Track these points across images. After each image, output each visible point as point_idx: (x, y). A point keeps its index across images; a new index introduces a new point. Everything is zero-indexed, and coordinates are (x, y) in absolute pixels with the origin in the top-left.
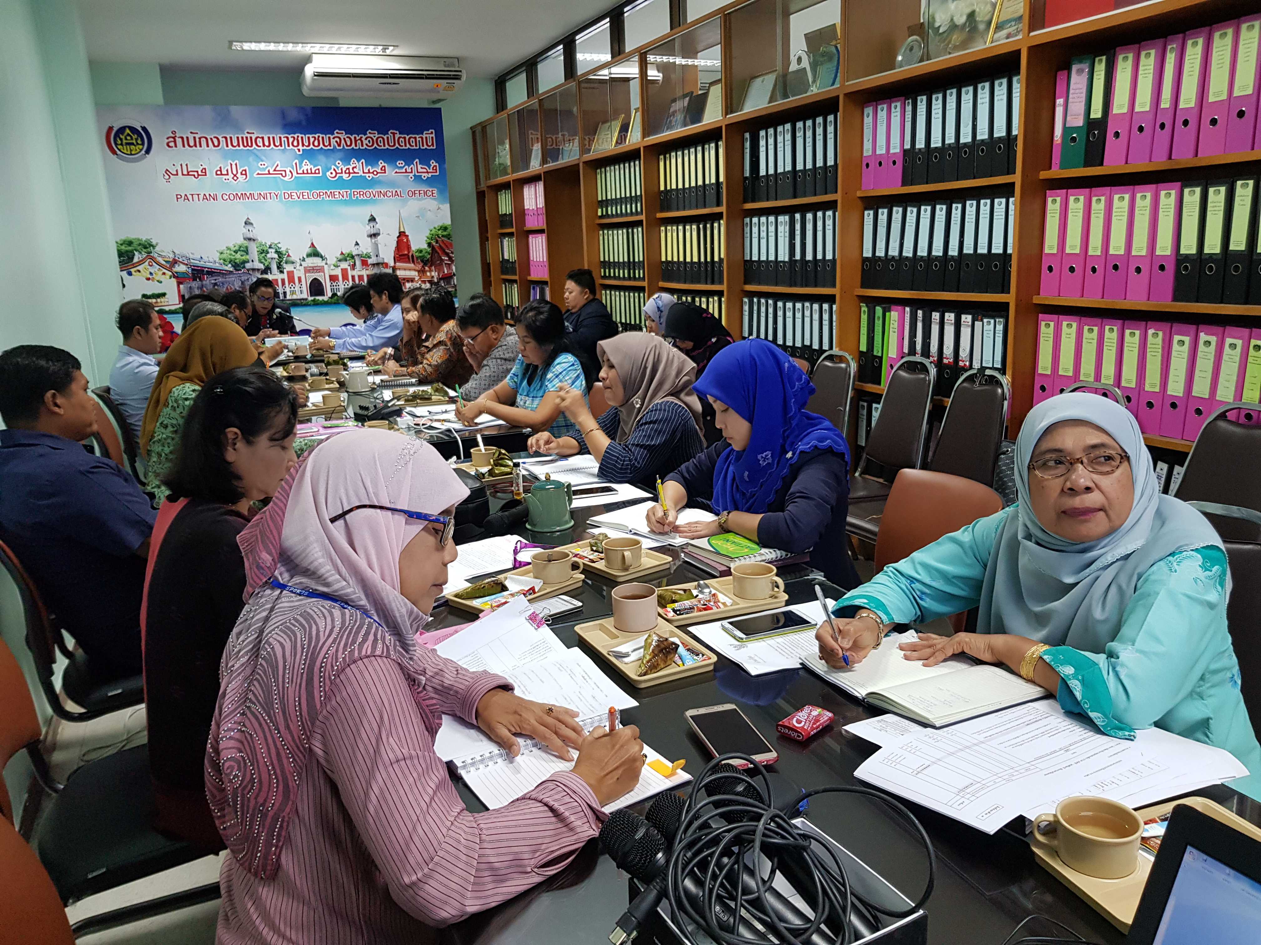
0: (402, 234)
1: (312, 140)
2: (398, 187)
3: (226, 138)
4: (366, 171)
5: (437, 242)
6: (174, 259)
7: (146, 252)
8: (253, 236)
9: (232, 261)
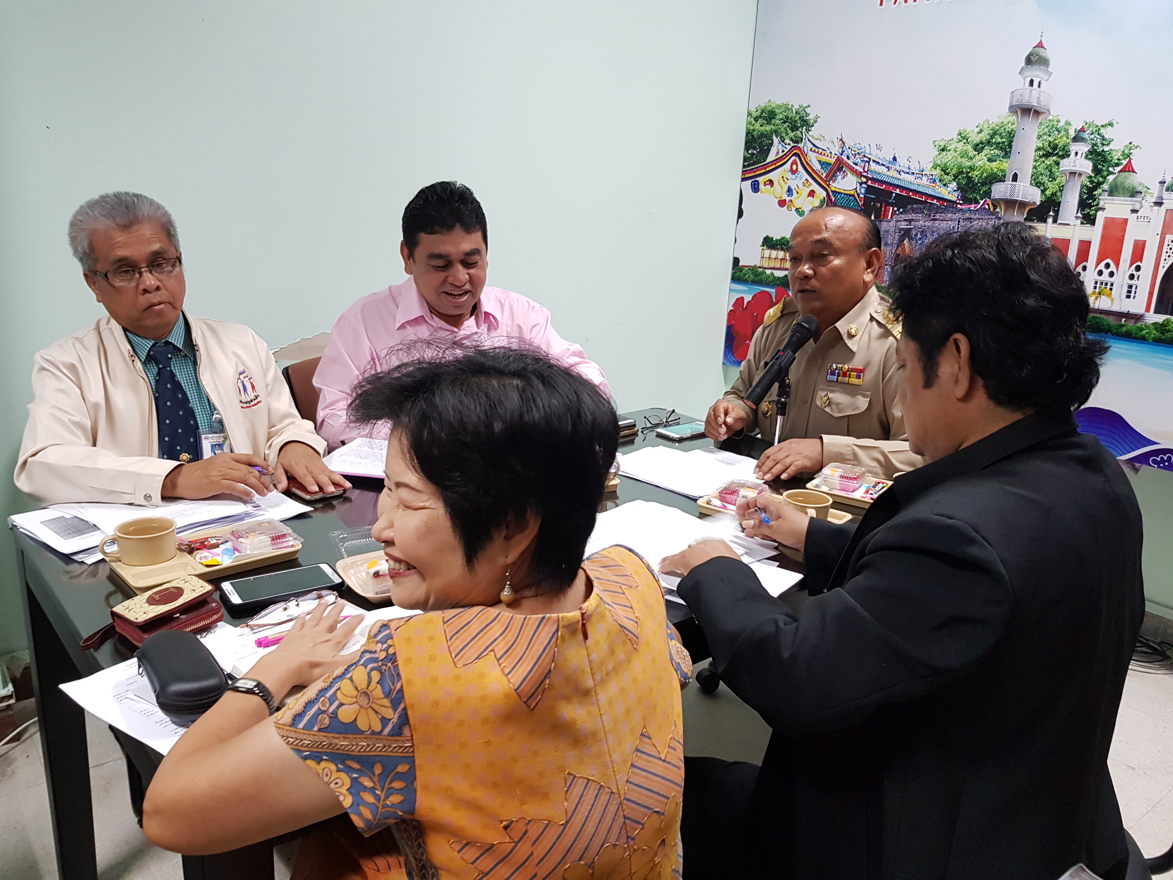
6: (838, 159)
7: (792, 140)
8: (1039, 101)
9: (962, 173)
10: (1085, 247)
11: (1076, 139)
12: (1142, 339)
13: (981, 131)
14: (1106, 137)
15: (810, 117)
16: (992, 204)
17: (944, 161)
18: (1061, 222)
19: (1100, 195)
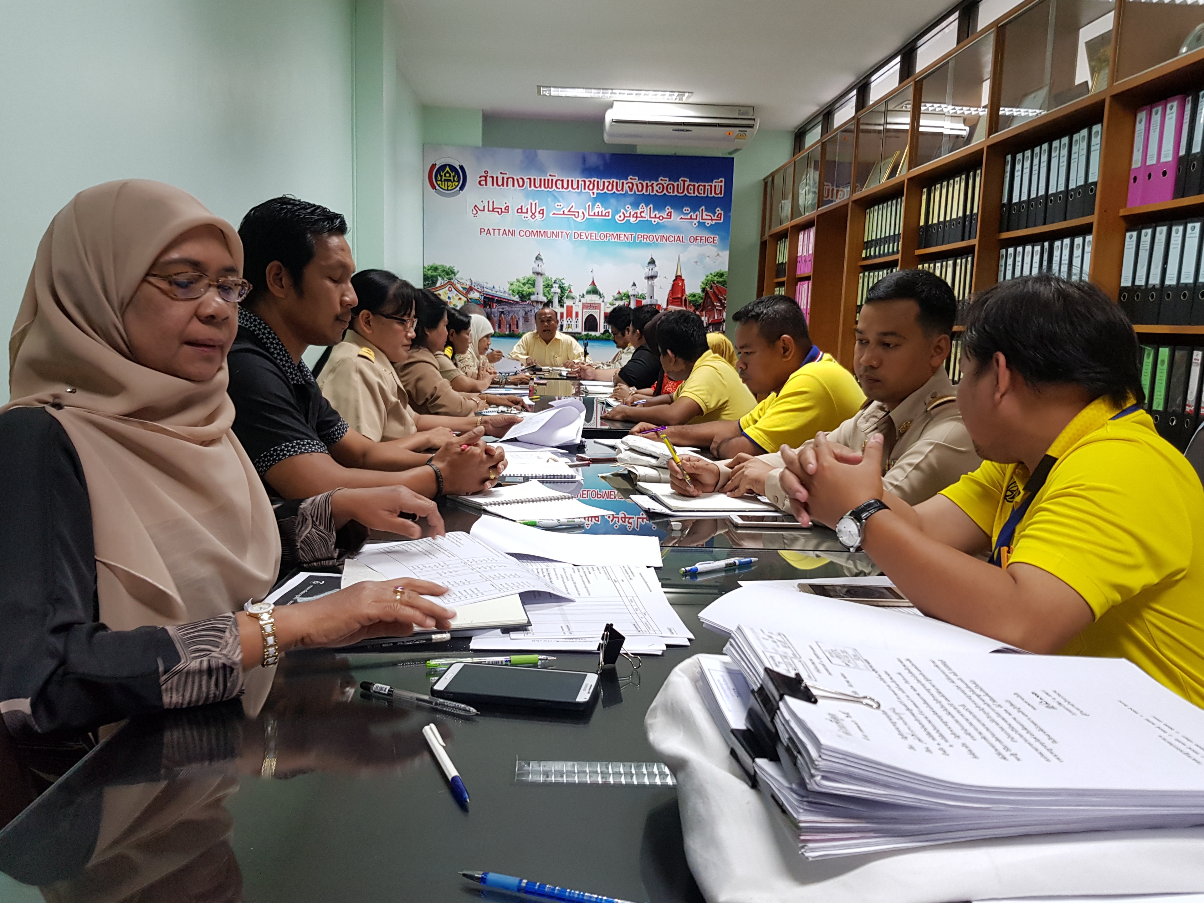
0: (678, 278)
1: (606, 184)
2: (681, 232)
3: (530, 179)
4: (653, 216)
5: (711, 287)
6: (470, 287)
7: (447, 278)
8: (541, 271)
9: (519, 292)
11: (555, 282)
13: (524, 279)
14: (563, 282)
15: (455, 271)
16: (531, 302)
17: (513, 288)
19: (564, 299)
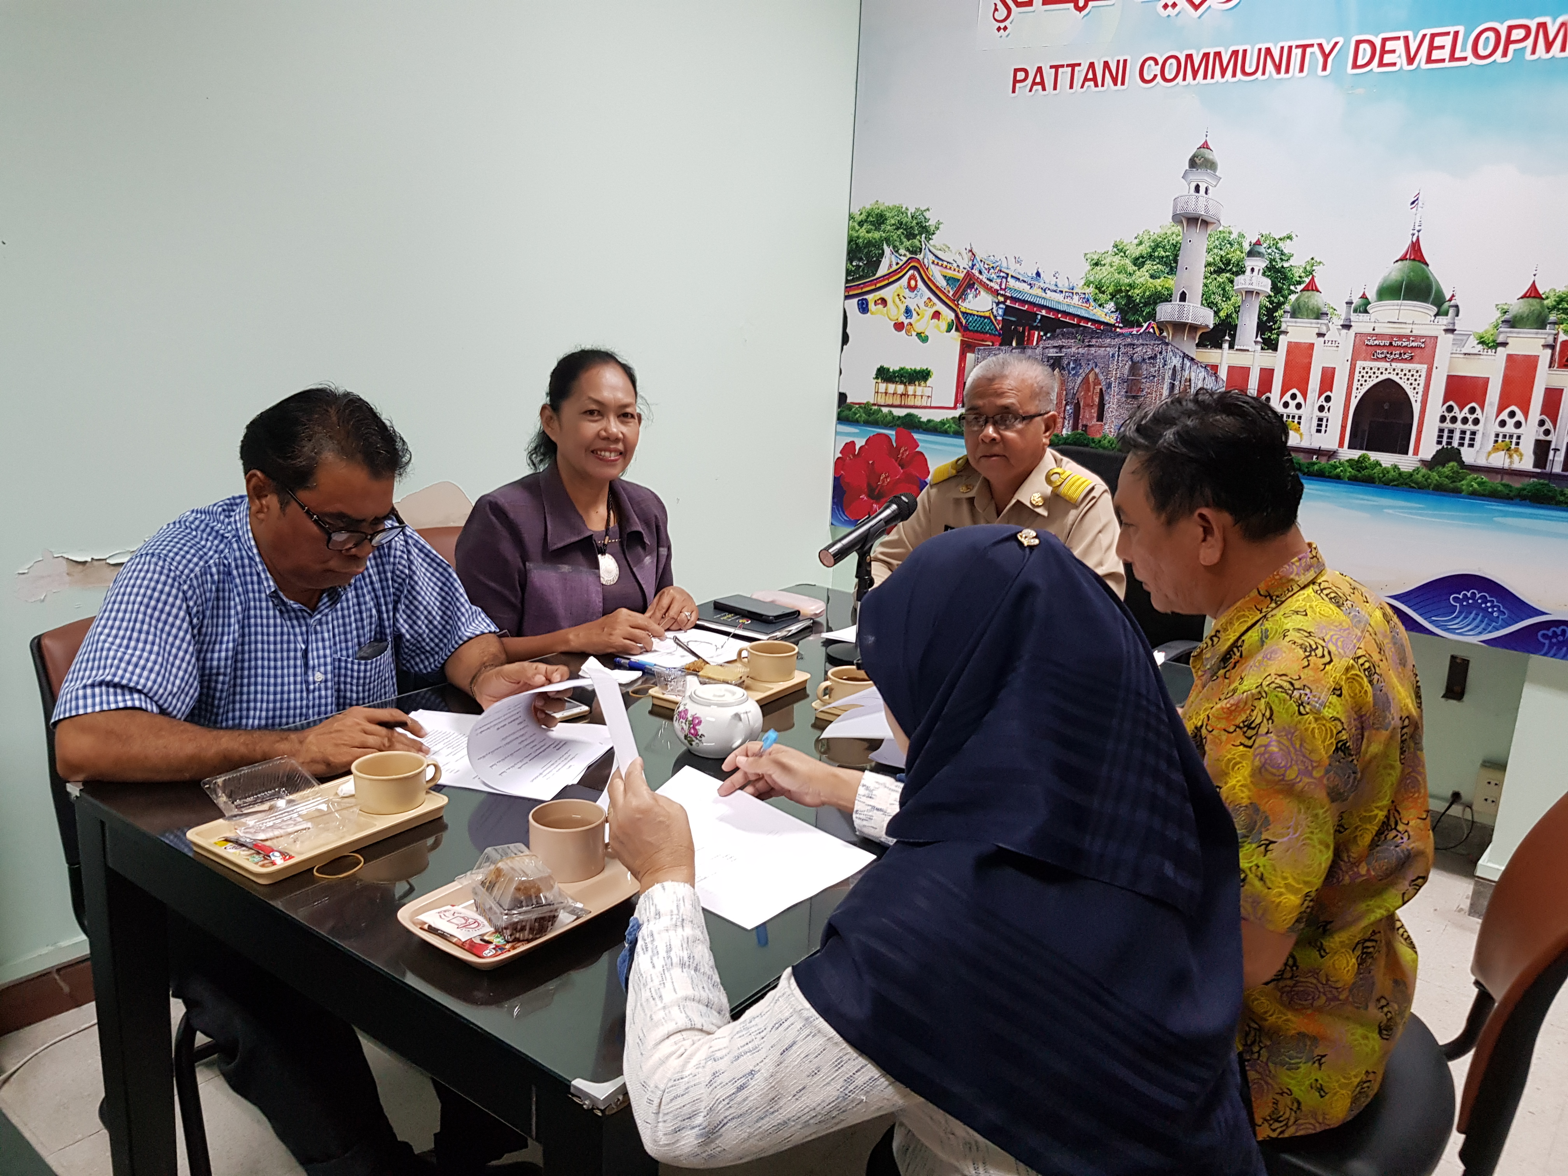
6: (969, 275)
7: (908, 250)
8: (1207, 211)
9: (1120, 291)
10: (1267, 375)
11: (1251, 254)
12: (1338, 478)
13: (1141, 243)
14: (1286, 251)
15: (930, 223)
16: (1158, 327)
17: (1099, 277)
18: (1239, 347)
19: (1281, 316)
